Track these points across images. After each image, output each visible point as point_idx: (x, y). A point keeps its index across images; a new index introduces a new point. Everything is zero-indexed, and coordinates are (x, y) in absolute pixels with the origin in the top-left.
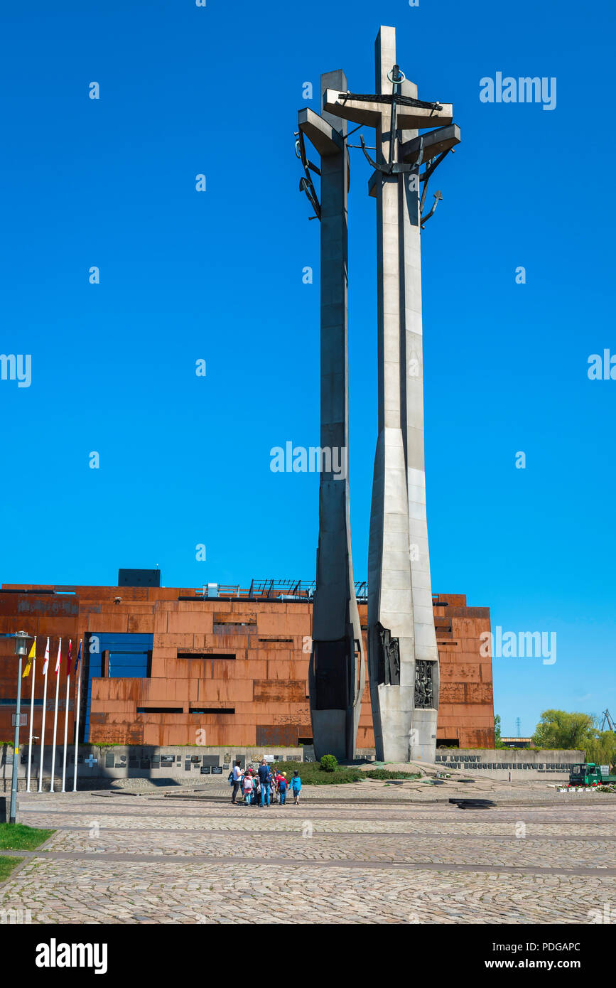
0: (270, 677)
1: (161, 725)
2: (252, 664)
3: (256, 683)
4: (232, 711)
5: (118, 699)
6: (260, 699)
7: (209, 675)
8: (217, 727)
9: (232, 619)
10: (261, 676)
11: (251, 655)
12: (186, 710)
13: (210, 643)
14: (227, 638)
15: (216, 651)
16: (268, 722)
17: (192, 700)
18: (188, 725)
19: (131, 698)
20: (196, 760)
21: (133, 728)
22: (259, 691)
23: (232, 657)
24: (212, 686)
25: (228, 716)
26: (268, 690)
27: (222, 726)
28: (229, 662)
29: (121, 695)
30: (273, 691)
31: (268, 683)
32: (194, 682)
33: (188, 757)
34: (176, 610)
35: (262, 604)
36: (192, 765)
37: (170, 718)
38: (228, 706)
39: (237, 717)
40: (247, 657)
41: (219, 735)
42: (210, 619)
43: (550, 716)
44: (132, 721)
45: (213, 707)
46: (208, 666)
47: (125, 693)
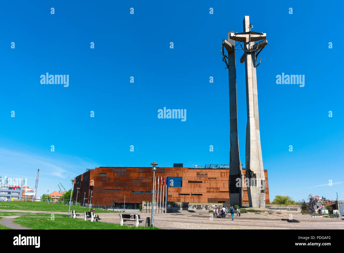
0: (211, 187)
1: (185, 198)
2: (206, 184)
3: (207, 188)
4: (202, 195)
5: (174, 192)
6: (209, 192)
7: (196, 186)
8: (198, 198)
9: (201, 173)
10: (209, 187)
11: (206, 182)
12: (191, 194)
13: (196, 179)
14: (200, 178)
15: (197, 181)
16: (211, 197)
17: (192, 192)
18: (191, 198)
19: (177, 192)
20: (195, 206)
21: (178, 198)
22: (208, 190)
23: (202, 182)
24: (197, 189)
25: (201, 196)
26: (210, 190)
27: (199, 198)
28: (201, 183)
29: (175, 191)
30: (212, 190)
31: (210, 188)
32: (192, 188)
33: (193, 205)
34: (188, 171)
35: (209, 170)
36: (194, 207)
37: (187, 196)
38: (200, 194)
39: (203, 196)
40: (205, 182)
41: (199, 200)
42: (196, 173)
43: (277, 197)
44: (178, 197)
45: (197, 194)
46: (196, 184)
47: (176, 190)
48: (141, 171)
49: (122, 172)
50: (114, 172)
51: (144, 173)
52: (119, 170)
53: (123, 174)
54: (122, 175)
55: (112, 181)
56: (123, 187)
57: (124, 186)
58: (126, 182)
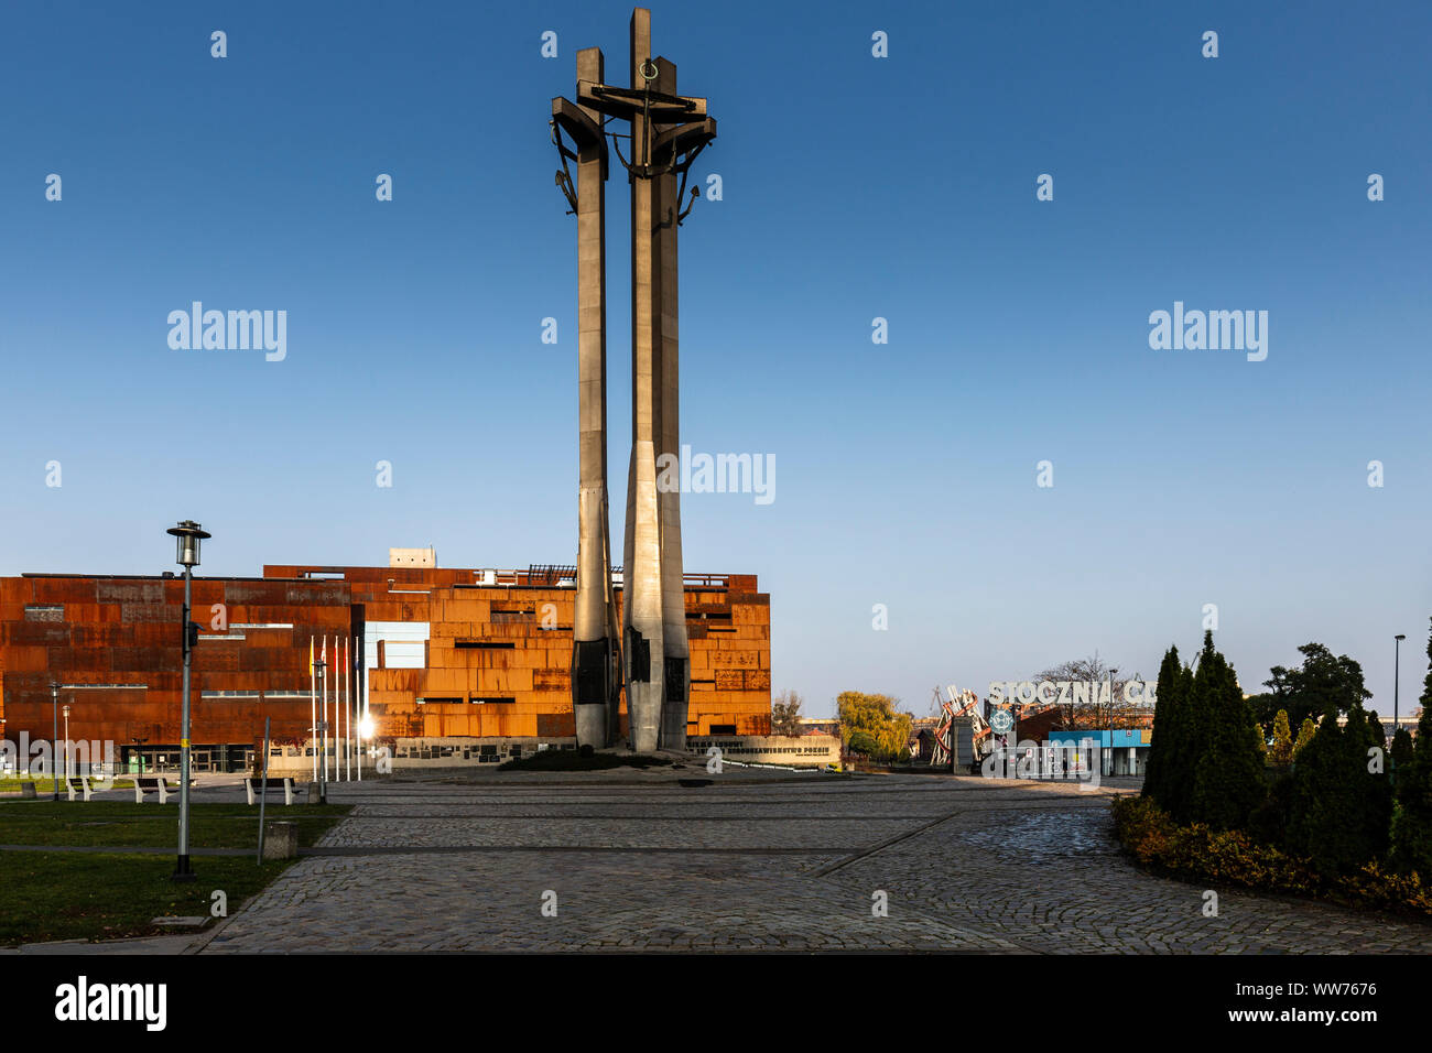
0: (550, 666)
1: (442, 715)
2: (531, 653)
3: (536, 672)
4: (512, 701)
5: (396, 689)
6: (541, 688)
7: (487, 665)
8: (498, 717)
9: (510, 607)
10: (541, 665)
11: (531, 644)
12: (466, 700)
13: (488, 632)
14: (505, 626)
15: (494, 641)
16: (548, 711)
17: (472, 689)
18: (469, 715)
19: (409, 689)
20: (475, 749)
21: (413, 719)
22: (539, 680)
23: (511, 646)
24: (491, 675)
25: (509, 705)
26: (548, 679)
27: (503, 715)
28: (508, 651)
29: (400, 686)
30: (553, 680)
31: (548, 672)
32: (473, 672)
33: (467, 747)
34: (452, 598)
35: (540, 592)
36: (471, 754)
37: (450, 708)
38: (508, 696)
39: (518, 707)
40: (526, 646)
41: (500, 725)
42: (487, 607)
44: (412, 712)
45: (494, 696)
46: (487, 656)
47: (403, 683)
48: (237, 594)
49: (143, 601)
50: (102, 600)
51: (252, 607)
52: (129, 592)
53: (149, 612)
54: (145, 616)
55: (98, 645)
56: (156, 675)
57: (161, 667)
58: (169, 649)
